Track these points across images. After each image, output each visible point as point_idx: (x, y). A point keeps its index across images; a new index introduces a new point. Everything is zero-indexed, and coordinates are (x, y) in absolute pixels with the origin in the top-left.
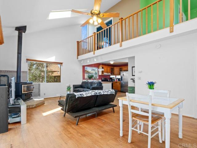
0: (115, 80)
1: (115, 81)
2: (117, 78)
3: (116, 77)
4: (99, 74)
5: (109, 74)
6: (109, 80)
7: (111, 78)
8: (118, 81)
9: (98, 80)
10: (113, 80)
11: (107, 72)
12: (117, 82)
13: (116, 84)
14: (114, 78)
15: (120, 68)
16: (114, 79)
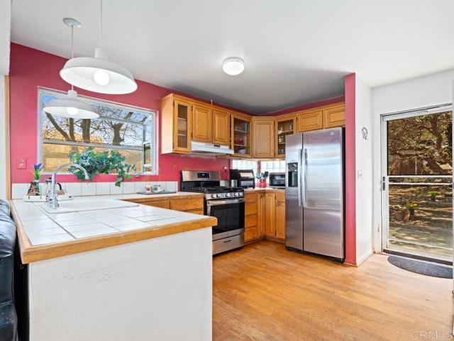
0: (257, 181)
1: (257, 189)
2: (266, 174)
3: (259, 168)
4: (164, 151)
5: (224, 150)
6: (223, 184)
7: (235, 175)
8: (268, 188)
9: (151, 184)
10: (243, 183)
11: (211, 140)
12: (263, 193)
13: (260, 202)
14: (251, 171)
15: (281, 124)
16: (249, 175)
